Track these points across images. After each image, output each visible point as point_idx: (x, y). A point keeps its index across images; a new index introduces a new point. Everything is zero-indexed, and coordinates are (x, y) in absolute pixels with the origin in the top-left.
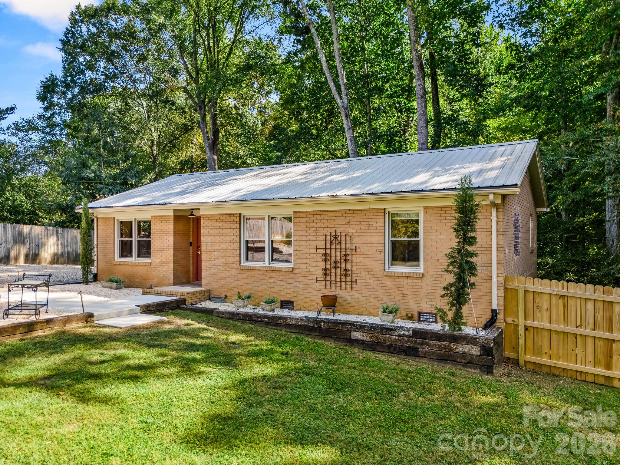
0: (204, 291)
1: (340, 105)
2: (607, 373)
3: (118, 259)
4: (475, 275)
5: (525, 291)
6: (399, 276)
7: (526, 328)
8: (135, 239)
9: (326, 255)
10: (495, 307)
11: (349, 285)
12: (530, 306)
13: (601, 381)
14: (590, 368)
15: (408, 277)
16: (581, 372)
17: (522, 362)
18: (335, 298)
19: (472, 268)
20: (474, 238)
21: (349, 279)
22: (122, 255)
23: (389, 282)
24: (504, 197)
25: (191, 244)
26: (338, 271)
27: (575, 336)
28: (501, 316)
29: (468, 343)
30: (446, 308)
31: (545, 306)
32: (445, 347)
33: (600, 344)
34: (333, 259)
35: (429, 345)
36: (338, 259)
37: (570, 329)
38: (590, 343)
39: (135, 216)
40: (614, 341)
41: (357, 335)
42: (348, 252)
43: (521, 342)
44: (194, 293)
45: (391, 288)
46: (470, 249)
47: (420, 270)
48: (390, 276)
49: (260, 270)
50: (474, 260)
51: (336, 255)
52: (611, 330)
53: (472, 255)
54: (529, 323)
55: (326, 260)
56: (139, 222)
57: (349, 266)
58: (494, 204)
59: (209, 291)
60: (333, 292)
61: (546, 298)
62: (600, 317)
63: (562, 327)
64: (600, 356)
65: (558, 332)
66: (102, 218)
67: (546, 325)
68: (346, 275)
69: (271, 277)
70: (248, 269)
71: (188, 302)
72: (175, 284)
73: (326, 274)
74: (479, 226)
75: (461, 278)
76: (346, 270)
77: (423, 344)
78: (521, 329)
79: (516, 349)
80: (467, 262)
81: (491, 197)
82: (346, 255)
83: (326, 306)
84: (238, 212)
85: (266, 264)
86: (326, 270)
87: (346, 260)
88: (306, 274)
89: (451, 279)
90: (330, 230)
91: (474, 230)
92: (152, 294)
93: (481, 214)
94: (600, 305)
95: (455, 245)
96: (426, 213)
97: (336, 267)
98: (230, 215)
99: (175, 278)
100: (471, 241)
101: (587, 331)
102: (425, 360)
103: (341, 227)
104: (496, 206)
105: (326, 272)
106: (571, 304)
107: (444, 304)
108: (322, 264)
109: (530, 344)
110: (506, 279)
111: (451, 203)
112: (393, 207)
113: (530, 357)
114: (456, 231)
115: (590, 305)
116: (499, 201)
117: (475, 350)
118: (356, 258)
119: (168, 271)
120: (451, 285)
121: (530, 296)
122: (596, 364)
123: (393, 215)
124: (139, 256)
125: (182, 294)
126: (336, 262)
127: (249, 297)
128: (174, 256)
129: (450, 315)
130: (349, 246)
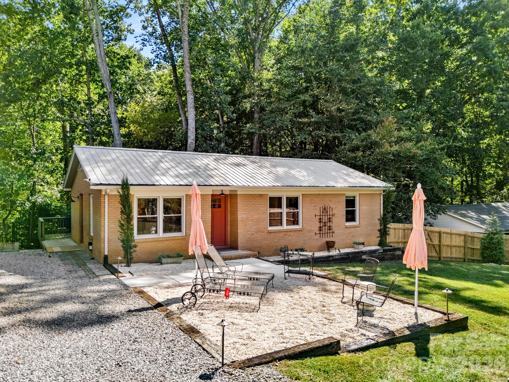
6: (349, 227)
9: (320, 219)
11: (331, 234)
21: (331, 231)
23: (348, 231)
26: (326, 228)
34: (324, 221)
36: (326, 221)
38: (400, 244)
39: (162, 194)
40: (405, 243)
42: (331, 216)
45: (348, 234)
47: (357, 223)
51: (325, 219)
55: (320, 222)
57: (331, 224)
60: (324, 239)
62: (403, 235)
65: (394, 243)
66: (114, 195)
68: (330, 229)
70: (274, 232)
73: (320, 230)
76: (330, 227)
82: (330, 218)
84: (267, 193)
85: (284, 227)
86: (320, 227)
87: (330, 221)
88: (311, 231)
90: (322, 205)
97: (325, 225)
98: (261, 195)
101: (400, 241)
103: (328, 203)
106: (397, 231)
108: (318, 224)
118: (334, 220)
123: (346, 197)
126: (325, 223)
130: (331, 214)
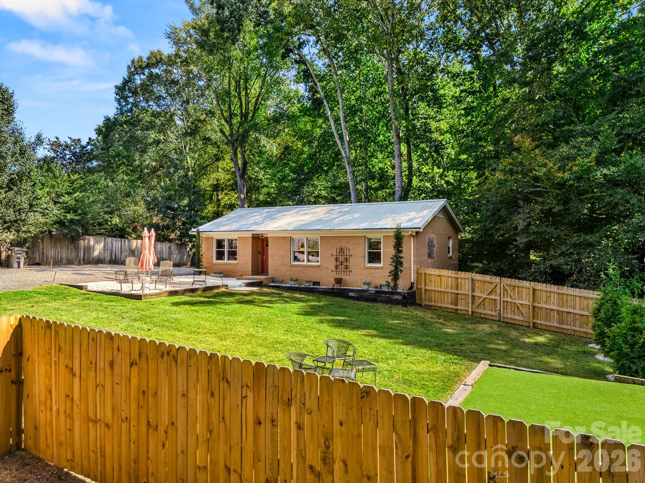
0: (271, 278)
1: (344, 155)
2: (456, 307)
3: (215, 261)
4: (402, 267)
5: (425, 274)
6: (372, 268)
7: (426, 290)
8: (226, 250)
9: (336, 258)
10: (412, 281)
11: (348, 273)
12: (427, 280)
13: (453, 311)
14: (450, 306)
15: (376, 268)
16: (446, 308)
17: (423, 305)
18: (341, 279)
19: (401, 264)
20: (402, 251)
21: (348, 270)
22: (218, 259)
23: (367, 271)
24: (417, 233)
25: (260, 253)
26: (343, 266)
27: (444, 292)
28: (415, 286)
29: (398, 295)
30: (390, 281)
31: (433, 280)
32: (388, 297)
33: (453, 295)
34: (340, 260)
35: (382, 297)
36: (343, 260)
37: (443, 290)
38: (450, 294)
39: (226, 237)
40: (458, 294)
41: (351, 294)
42: (348, 257)
43: (423, 296)
44: (266, 278)
45: (368, 274)
46: (401, 255)
47: (381, 265)
48: (368, 268)
49: (302, 266)
50: (402, 260)
51: (342, 259)
52: (457, 289)
53: (402, 258)
54: (427, 288)
55: (336, 261)
56: (229, 240)
57: (348, 264)
58: (411, 235)
59: (273, 278)
60: (340, 277)
61: (433, 276)
62: (453, 284)
63: (439, 289)
64: (453, 300)
65: (438, 291)
66: (205, 238)
67: (433, 288)
68: (347, 268)
69: (308, 270)
70: (295, 266)
71: (264, 283)
72: (252, 275)
73: (336, 268)
74: (404, 245)
75: (396, 268)
76: (347, 266)
77: (379, 296)
78: (423, 290)
79: (421, 300)
80: (400, 261)
81: (410, 232)
82: (346, 258)
83: (336, 283)
84: (290, 236)
85: (305, 263)
86: (337, 266)
87: (346, 261)
88: (327, 268)
89: (393, 269)
90: (338, 246)
91: (402, 247)
92: (243, 279)
93: (404, 240)
94: (454, 279)
95: (394, 253)
96: (384, 238)
97: (342, 264)
98: (285, 238)
99: (252, 271)
100: (401, 252)
101: (449, 290)
102: (380, 303)
103: (344, 244)
104: (413, 236)
105: (336, 267)
106: (443, 279)
107: (390, 279)
108: (335, 263)
109: (427, 298)
110: (418, 269)
111: (392, 234)
112: (369, 236)
113: (427, 303)
114: (395, 247)
115: (450, 279)
116: (414, 234)
117: (400, 298)
118: (351, 260)
119: (248, 267)
120: (392, 271)
121: (427, 276)
122: (452, 304)
123: (370, 239)
124: (229, 259)
125: (261, 279)
126: (342, 262)
127: (297, 280)
128: (252, 259)
129: (392, 284)
130: (348, 254)
